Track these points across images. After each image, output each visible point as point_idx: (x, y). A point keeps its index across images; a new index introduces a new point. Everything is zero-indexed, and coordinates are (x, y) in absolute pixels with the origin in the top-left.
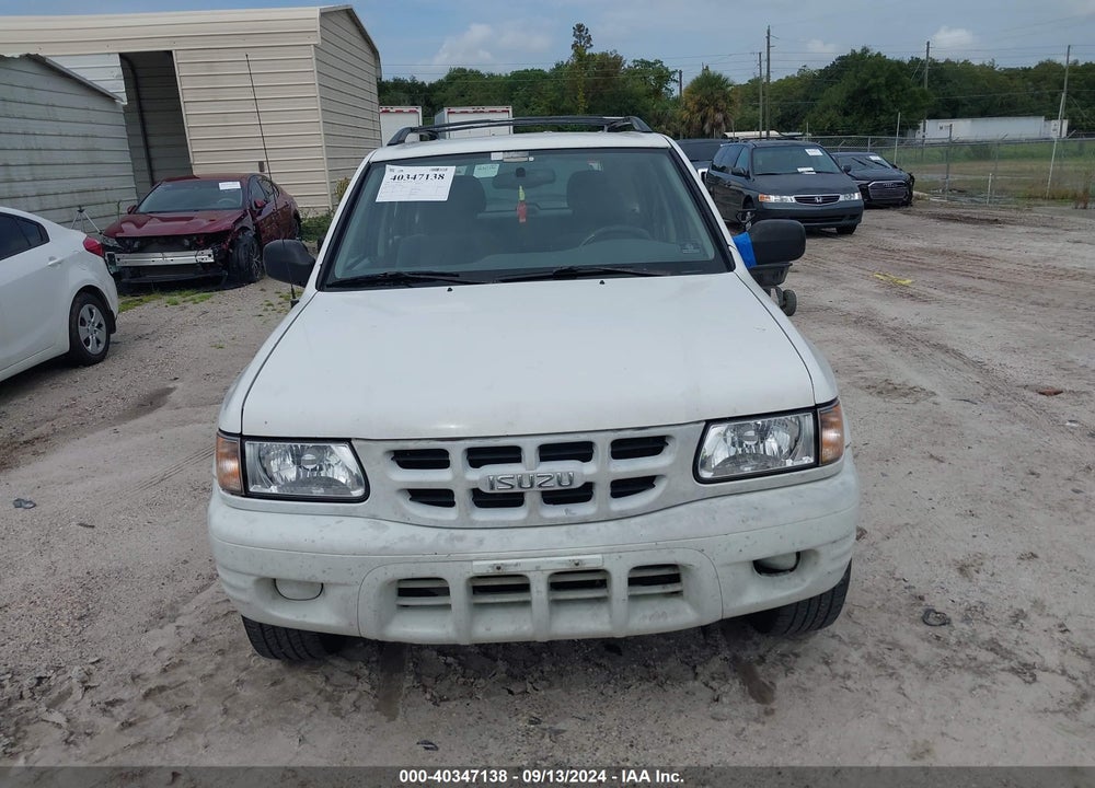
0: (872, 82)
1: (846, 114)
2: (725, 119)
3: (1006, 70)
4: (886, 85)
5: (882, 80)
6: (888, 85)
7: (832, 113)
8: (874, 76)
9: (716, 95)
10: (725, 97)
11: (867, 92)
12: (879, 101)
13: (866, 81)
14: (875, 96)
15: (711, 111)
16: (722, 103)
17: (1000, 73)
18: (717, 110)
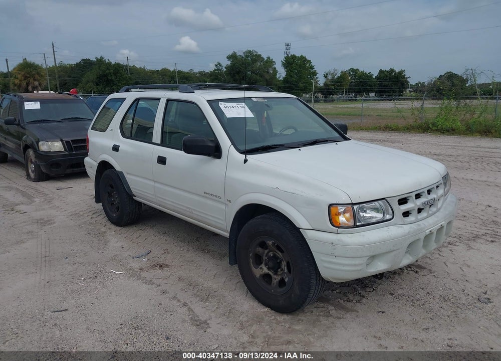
0: (107, 72)
1: (97, 85)
2: (40, 84)
3: (150, 70)
4: (114, 73)
5: (112, 71)
6: (115, 74)
7: (91, 84)
8: (108, 69)
9: (33, 73)
10: (39, 74)
11: (105, 76)
12: (112, 80)
13: (105, 71)
14: (109, 78)
15: (32, 80)
16: (37, 77)
17: (148, 72)
18: (35, 80)
